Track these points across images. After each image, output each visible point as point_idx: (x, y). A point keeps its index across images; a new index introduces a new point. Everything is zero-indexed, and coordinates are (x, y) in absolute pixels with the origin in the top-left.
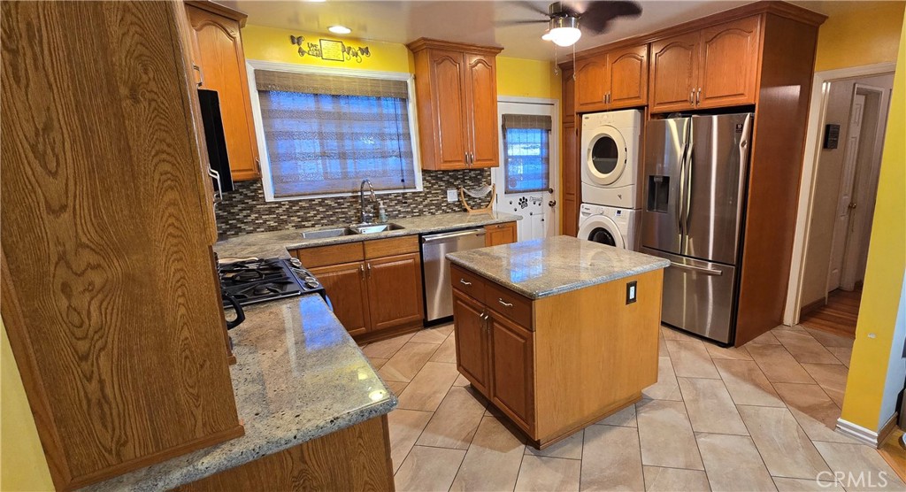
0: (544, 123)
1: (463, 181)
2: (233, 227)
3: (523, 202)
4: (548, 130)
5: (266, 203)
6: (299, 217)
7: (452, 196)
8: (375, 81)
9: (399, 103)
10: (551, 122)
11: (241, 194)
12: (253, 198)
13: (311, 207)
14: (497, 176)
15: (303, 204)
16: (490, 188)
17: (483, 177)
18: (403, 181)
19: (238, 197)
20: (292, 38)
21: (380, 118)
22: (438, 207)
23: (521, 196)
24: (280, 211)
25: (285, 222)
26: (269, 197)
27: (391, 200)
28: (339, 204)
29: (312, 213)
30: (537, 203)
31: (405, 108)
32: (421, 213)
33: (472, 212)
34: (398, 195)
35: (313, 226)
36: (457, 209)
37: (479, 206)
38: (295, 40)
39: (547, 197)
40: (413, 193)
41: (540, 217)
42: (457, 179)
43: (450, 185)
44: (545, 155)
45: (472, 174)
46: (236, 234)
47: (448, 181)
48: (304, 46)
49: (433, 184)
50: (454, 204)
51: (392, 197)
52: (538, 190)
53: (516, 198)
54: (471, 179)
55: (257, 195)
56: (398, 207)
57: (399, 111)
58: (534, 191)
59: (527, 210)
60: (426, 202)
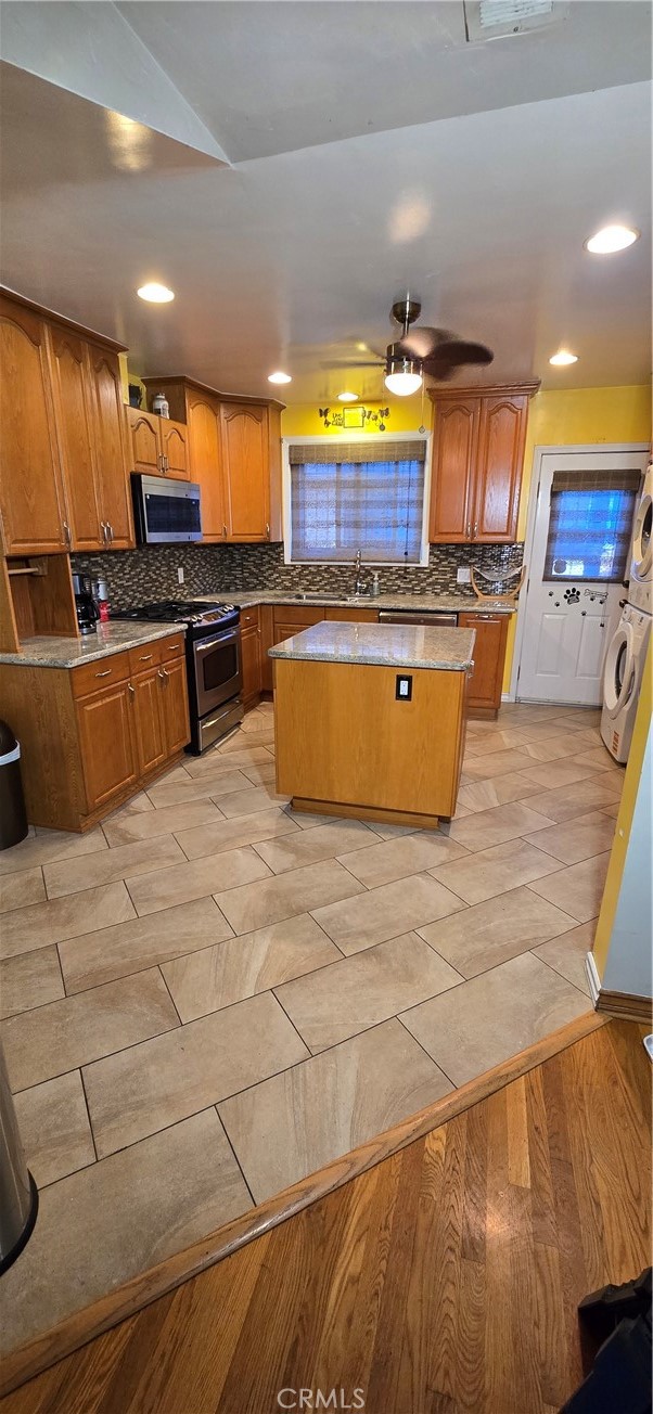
0: (621, 481)
1: (482, 558)
2: (261, 583)
3: (572, 596)
4: (635, 491)
5: (285, 566)
6: (308, 580)
7: (464, 575)
8: (390, 445)
9: (415, 466)
10: (641, 477)
11: (269, 555)
12: (277, 560)
13: (318, 573)
14: (533, 556)
15: (312, 569)
16: (519, 570)
17: (513, 555)
18: (406, 553)
19: (267, 558)
20: (321, 411)
21: (395, 484)
22: (445, 587)
23: (570, 586)
24: (294, 573)
25: (297, 584)
26: (287, 561)
27: (392, 574)
28: (342, 572)
29: (318, 578)
30: (598, 599)
31: (422, 471)
32: (423, 592)
33: (482, 598)
34: (400, 569)
35: (318, 590)
36: (468, 592)
38: (324, 413)
39: (619, 593)
40: (417, 568)
41: (600, 620)
42: (473, 555)
43: (463, 563)
44: (623, 529)
46: (262, 589)
47: (461, 557)
48: (330, 418)
49: (442, 560)
50: (464, 585)
51: (394, 570)
52: (602, 581)
53: (561, 589)
54: (492, 557)
55: (279, 559)
56: (398, 582)
57: (415, 475)
58: (595, 581)
59: (576, 607)
60: (430, 580)
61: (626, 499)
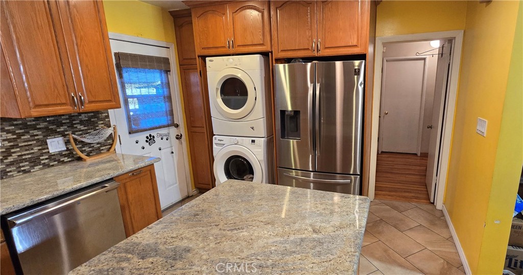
0: (162, 64)
1: (71, 126)
3: (150, 140)
4: (167, 71)
7: (56, 145)
10: (169, 64)
14: (117, 117)
16: (110, 131)
17: (100, 119)
22: (35, 161)
23: (147, 134)
30: (165, 138)
33: (90, 160)
36: (66, 159)
37: (98, 151)
39: (173, 131)
41: (169, 150)
42: (62, 124)
43: (54, 133)
44: (166, 93)
45: (83, 117)
47: (46, 128)
49: (19, 135)
50: (60, 154)
52: (164, 127)
53: (142, 137)
54: (81, 123)
58: (160, 127)
59: (155, 146)
60: (10, 159)
61: (164, 75)
